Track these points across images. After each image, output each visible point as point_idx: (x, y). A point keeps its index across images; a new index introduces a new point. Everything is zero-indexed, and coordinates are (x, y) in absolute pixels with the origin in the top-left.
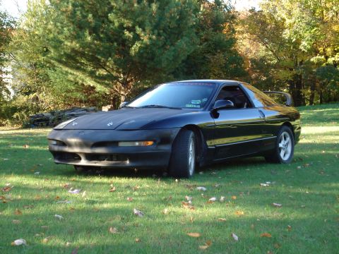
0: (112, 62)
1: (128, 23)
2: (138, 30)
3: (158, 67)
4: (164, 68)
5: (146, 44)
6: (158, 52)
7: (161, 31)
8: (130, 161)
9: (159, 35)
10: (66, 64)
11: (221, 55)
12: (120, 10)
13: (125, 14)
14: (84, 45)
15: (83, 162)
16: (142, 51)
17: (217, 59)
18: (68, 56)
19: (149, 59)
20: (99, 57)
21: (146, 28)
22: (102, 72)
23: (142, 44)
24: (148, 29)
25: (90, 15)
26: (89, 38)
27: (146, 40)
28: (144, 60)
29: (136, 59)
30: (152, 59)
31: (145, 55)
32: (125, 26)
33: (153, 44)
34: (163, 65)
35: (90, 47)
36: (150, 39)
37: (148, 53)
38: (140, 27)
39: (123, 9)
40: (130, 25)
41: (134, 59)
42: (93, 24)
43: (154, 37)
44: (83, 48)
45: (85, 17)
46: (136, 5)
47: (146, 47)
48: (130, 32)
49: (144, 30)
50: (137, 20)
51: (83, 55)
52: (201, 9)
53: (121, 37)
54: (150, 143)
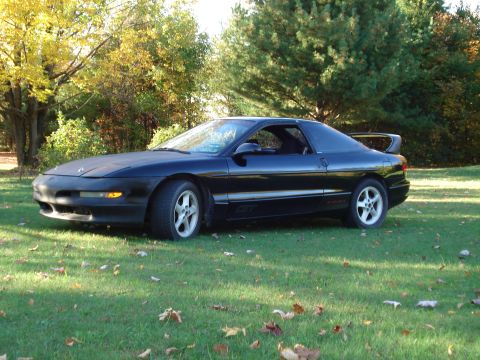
0: (299, 92)
1: (318, 43)
2: (331, 51)
3: (357, 98)
4: (366, 99)
5: (340, 69)
6: (357, 79)
7: (361, 53)
8: (94, 216)
9: (358, 57)
10: (246, 95)
11: (458, 82)
12: (307, 27)
13: (314, 32)
14: (266, 72)
15: (55, 215)
16: (335, 78)
17: (450, 88)
18: (250, 85)
19: (346, 88)
20: (284, 86)
21: (341, 49)
22: (291, 104)
23: (335, 68)
24: (344, 49)
25: (275, 35)
26: (271, 63)
27: (340, 63)
28: (339, 90)
29: (329, 88)
30: (349, 88)
31: (340, 83)
32: (315, 46)
33: (351, 69)
34: (364, 96)
35: (274, 74)
36: (346, 62)
37: (344, 80)
38: (333, 47)
39: (311, 25)
40: (322, 46)
41: (326, 88)
42: (277, 46)
43: (352, 60)
44: (265, 74)
45: (268, 36)
46: (328, 20)
47: (341, 74)
48: (321, 54)
49: (338, 51)
50: (331, 39)
51: (266, 83)
52: (431, 23)
53: (310, 60)
54: (117, 195)
